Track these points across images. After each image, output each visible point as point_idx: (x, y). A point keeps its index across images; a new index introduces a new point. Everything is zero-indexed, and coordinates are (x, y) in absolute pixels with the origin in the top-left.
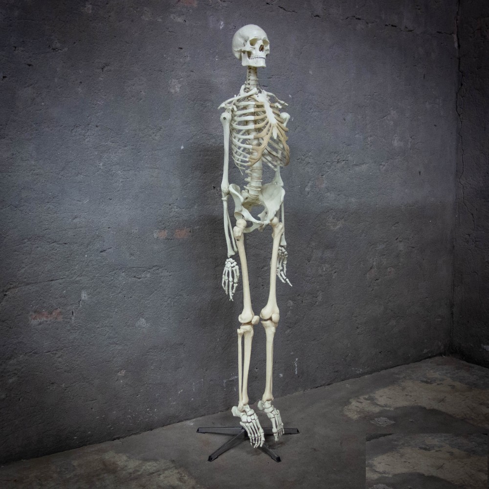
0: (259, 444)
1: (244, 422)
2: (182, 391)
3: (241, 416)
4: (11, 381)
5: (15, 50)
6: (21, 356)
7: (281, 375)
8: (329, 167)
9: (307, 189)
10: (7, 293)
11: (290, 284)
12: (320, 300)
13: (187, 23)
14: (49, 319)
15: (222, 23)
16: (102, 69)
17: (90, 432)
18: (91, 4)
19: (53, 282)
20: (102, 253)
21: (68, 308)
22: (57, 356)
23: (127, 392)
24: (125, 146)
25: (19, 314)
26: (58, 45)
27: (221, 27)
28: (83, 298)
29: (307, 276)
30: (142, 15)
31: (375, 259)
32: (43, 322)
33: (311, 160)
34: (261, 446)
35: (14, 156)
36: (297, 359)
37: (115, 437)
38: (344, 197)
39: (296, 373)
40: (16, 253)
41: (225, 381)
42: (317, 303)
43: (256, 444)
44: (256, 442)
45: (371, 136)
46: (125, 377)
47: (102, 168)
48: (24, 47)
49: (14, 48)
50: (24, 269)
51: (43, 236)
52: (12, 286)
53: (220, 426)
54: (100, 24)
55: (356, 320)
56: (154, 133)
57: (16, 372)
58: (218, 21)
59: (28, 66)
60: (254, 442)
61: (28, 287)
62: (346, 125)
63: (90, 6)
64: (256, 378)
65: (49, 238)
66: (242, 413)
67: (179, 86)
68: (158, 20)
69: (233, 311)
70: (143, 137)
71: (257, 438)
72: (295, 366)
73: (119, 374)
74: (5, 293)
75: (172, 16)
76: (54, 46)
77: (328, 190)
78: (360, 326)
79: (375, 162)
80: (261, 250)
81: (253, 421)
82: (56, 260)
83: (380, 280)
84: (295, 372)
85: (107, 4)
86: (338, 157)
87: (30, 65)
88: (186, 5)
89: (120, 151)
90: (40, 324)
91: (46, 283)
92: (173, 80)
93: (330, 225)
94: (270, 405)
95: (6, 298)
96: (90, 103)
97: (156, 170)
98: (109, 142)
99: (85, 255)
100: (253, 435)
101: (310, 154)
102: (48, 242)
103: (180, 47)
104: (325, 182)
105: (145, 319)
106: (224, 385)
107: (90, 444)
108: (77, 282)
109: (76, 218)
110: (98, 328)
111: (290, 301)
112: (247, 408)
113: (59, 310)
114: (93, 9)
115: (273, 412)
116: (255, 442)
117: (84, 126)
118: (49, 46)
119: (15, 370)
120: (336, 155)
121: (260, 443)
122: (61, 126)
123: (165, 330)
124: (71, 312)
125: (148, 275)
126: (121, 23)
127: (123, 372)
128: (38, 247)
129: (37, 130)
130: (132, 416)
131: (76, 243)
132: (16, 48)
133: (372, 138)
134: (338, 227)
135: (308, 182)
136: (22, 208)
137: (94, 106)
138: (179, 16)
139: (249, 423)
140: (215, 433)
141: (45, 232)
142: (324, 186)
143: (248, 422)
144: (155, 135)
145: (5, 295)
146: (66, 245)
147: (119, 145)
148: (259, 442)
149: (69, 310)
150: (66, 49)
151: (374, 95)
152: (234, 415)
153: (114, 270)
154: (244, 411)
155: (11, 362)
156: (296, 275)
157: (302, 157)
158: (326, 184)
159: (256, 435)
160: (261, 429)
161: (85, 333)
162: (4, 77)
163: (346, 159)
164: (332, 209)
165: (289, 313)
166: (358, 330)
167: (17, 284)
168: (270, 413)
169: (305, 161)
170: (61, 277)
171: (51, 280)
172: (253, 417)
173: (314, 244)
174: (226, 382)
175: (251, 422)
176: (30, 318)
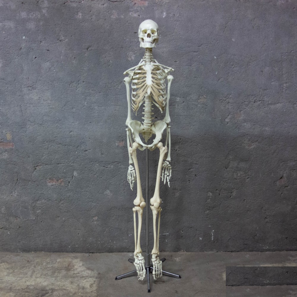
0: (141, 278)
1: (135, 263)
2: (131, 235)
4: (38, 212)
5: (41, 43)
6: (43, 200)
8: (247, 105)
9: (227, 120)
10: (36, 168)
11: (169, 185)
12: (234, 195)
13: (141, 16)
14: (57, 184)
15: (165, 13)
16: (87, 49)
17: (77, 246)
18: (81, 13)
19: (59, 165)
20: (85, 152)
21: (67, 179)
22: (61, 203)
23: (98, 229)
24: (100, 93)
25: (42, 179)
26: (63, 38)
27: (164, 17)
28: (75, 175)
29: (224, 178)
30: (111, 15)
31: (285, 172)
32: (54, 185)
33: (231, 101)
35: (40, 98)
36: (213, 231)
37: (91, 251)
38: (259, 126)
39: (212, 239)
40: (41, 148)
42: (232, 197)
45: (286, 83)
46: (97, 220)
47: (86, 105)
48: (45, 41)
49: (40, 42)
50: (45, 157)
51: (54, 141)
52: (39, 165)
54: (86, 24)
55: (265, 213)
56: (117, 85)
57: (40, 207)
58: (162, 12)
59: (47, 51)
60: (139, 276)
61: (46, 166)
62: (263, 75)
63: (81, 14)
64: (182, 237)
65: (57, 142)
66: (136, 258)
67: (134, 56)
68: (121, 17)
69: (167, 194)
70: (111, 87)
72: (212, 234)
73: (94, 218)
74: (35, 168)
75: (130, 14)
76: (61, 39)
77: (245, 121)
78: (268, 217)
79: (289, 102)
80: (189, 158)
82: (61, 153)
83: (289, 187)
85: (90, 11)
86: (255, 99)
87: (48, 50)
88: (140, 5)
89: (96, 95)
90: (52, 185)
91: (55, 165)
92: (130, 53)
93: (245, 145)
94: (155, 257)
95: (36, 170)
96: (80, 69)
97: (118, 106)
98: (90, 91)
99: (76, 152)
100: (139, 272)
101: (230, 96)
102: (56, 144)
103: (135, 32)
104: (243, 115)
105: (110, 191)
107: (77, 252)
108: (71, 166)
109: (71, 132)
110: (83, 192)
111: (210, 193)
112: (140, 255)
113: (62, 180)
114: (82, 16)
115: (155, 262)
117: (76, 82)
118: (58, 39)
119: (40, 206)
120: (253, 97)
122: (64, 82)
123: (121, 199)
124: (68, 181)
125: (112, 166)
126: (98, 21)
127: (96, 218)
128: (51, 146)
129: (51, 85)
130: (101, 243)
131: (71, 145)
132: (41, 42)
133: (287, 84)
134: (252, 147)
135: (228, 116)
136: (43, 125)
137: (82, 70)
138: (135, 13)
141: (55, 138)
142: (241, 118)
143: (137, 264)
144: (118, 86)
145: (36, 169)
146: (66, 146)
147: (96, 92)
149: (67, 181)
150: (67, 40)
151: (291, 52)
153: (92, 162)
155: (38, 202)
156: (215, 176)
157: (224, 98)
158: (243, 117)
161: (76, 194)
162: (35, 58)
163: (263, 100)
164: (247, 135)
165: (209, 200)
166: (267, 220)
167: (41, 164)
169: (226, 101)
170: (63, 163)
171: (58, 164)
172: (141, 261)
173: (231, 157)
175: (139, 264)
176: (47, 182)
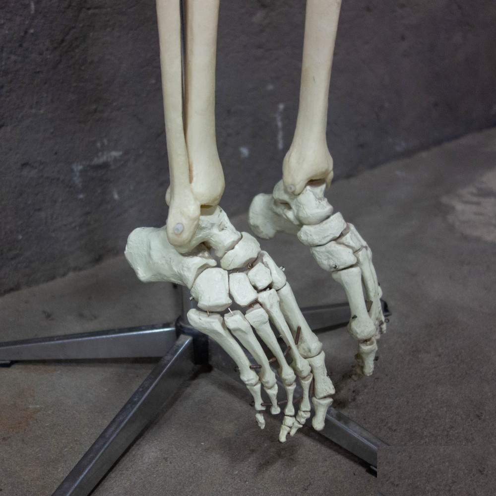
0: (304, 416)
1: (210, 312)
3: (189, 276)
7: (245, 151)
34: (319, 424)
41: (78, 167)
43: (289, 421)
44: (290, 410)
53: (78, 329)
60: (276, 410)
66: (197, 261)
71: (291, 389)
72: (277, 126)
81: (264, 297)
84: (276, 142)
94: (326, 207)
100: (270, 376)
106: (77, 180)
112: (220, 227)
116: (283, 406)
121: (313, 412)
139: (244, 310)
140: (58, 362)
143: (235, 306)
148: (306, 406)
152: (143, 274)
154: (204, 247)
159: (288, 373)
160: (307, 332)
168: (333, 246)
172: (258, 275)
174: (81, 171)
